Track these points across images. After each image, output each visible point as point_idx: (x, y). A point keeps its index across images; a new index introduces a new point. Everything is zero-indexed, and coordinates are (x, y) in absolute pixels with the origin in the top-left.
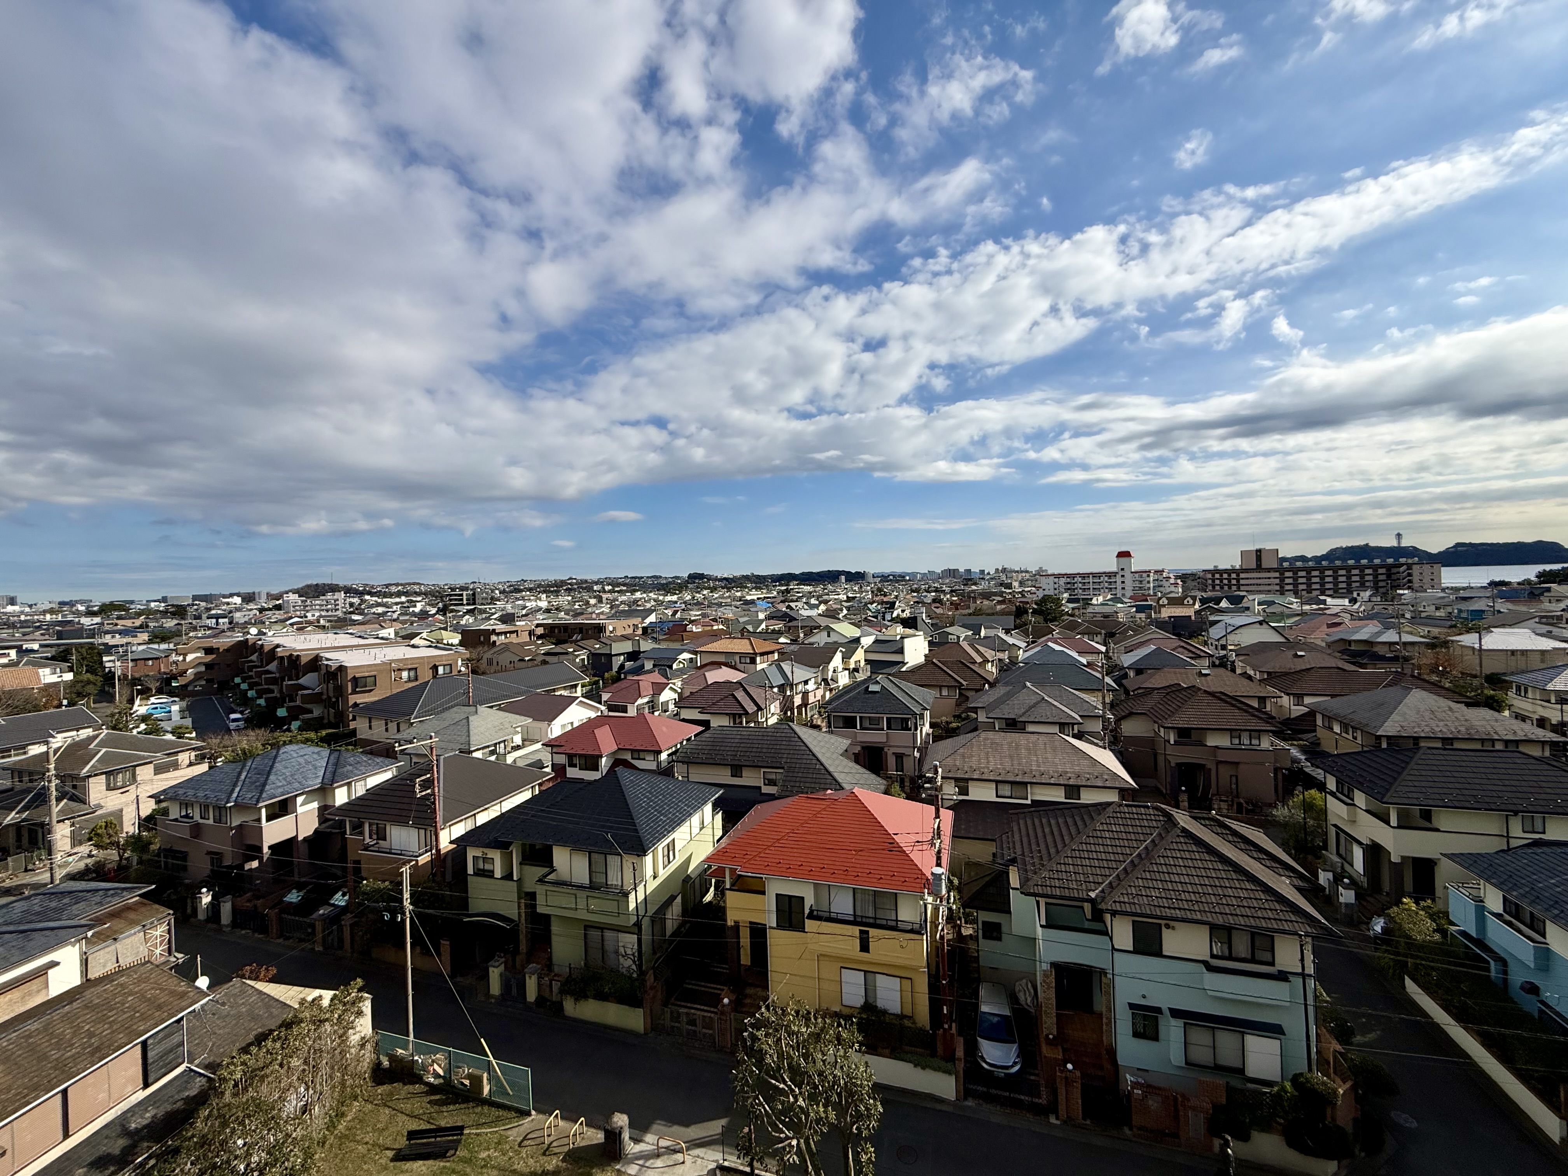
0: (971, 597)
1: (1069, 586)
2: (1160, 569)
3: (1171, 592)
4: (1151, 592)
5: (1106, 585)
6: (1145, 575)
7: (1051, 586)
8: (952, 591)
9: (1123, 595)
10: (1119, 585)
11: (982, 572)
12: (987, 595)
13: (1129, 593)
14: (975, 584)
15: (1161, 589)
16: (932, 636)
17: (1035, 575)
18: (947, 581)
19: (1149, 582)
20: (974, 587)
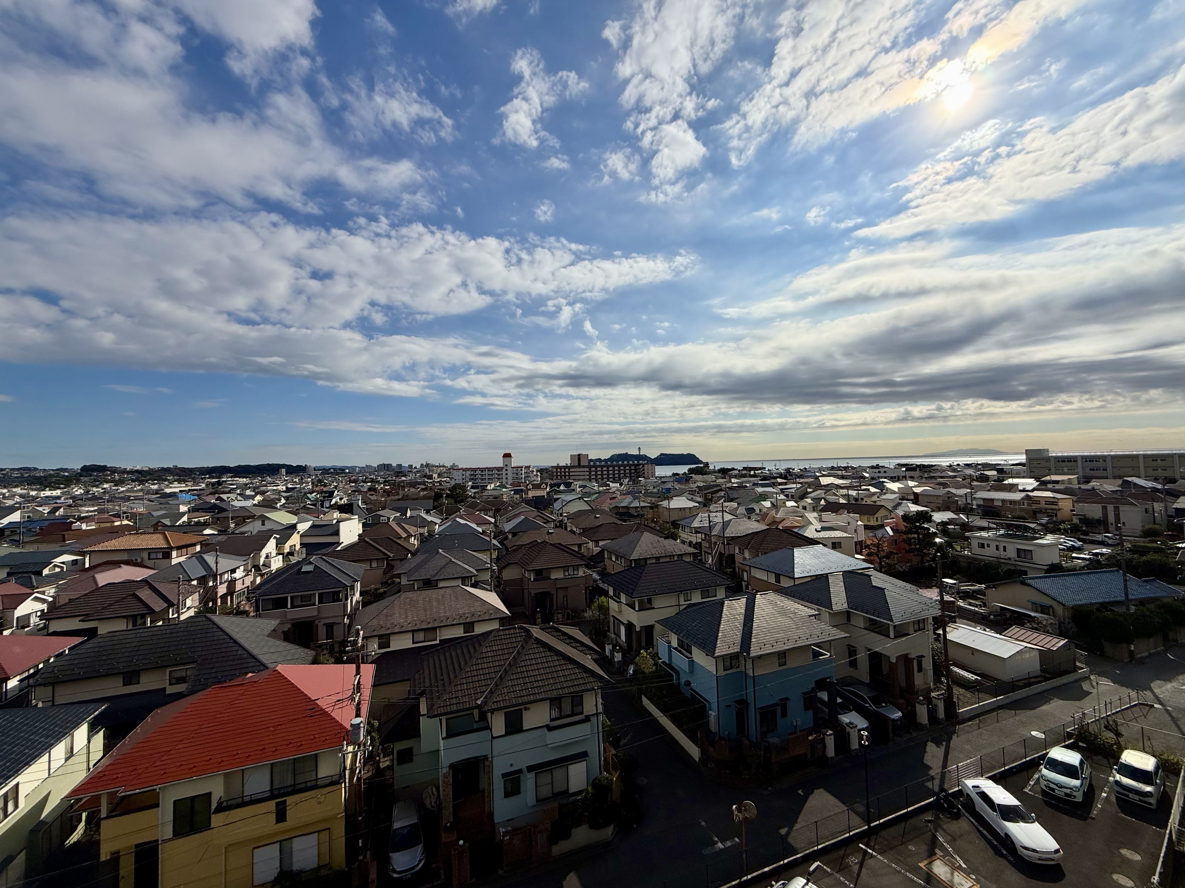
0: (401, 486)
1: (472, 477)
2: (528, 465)
3: (534, 481)
4: (523, 481)
5: (496, 476)
6: (519, 469)
7: (460, 477)
8: (385, 482)
9: (507, 483)
10: (504, 476)
11: (411, 466)
12: (413, 484)
13: (510, 482)
14: (405, 476)
15: (529, 478)
16: (365, 519)
17: (450, 469)
18: (382, 473)
19: (522, 474)
20: (403, 478)
